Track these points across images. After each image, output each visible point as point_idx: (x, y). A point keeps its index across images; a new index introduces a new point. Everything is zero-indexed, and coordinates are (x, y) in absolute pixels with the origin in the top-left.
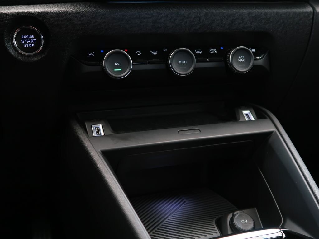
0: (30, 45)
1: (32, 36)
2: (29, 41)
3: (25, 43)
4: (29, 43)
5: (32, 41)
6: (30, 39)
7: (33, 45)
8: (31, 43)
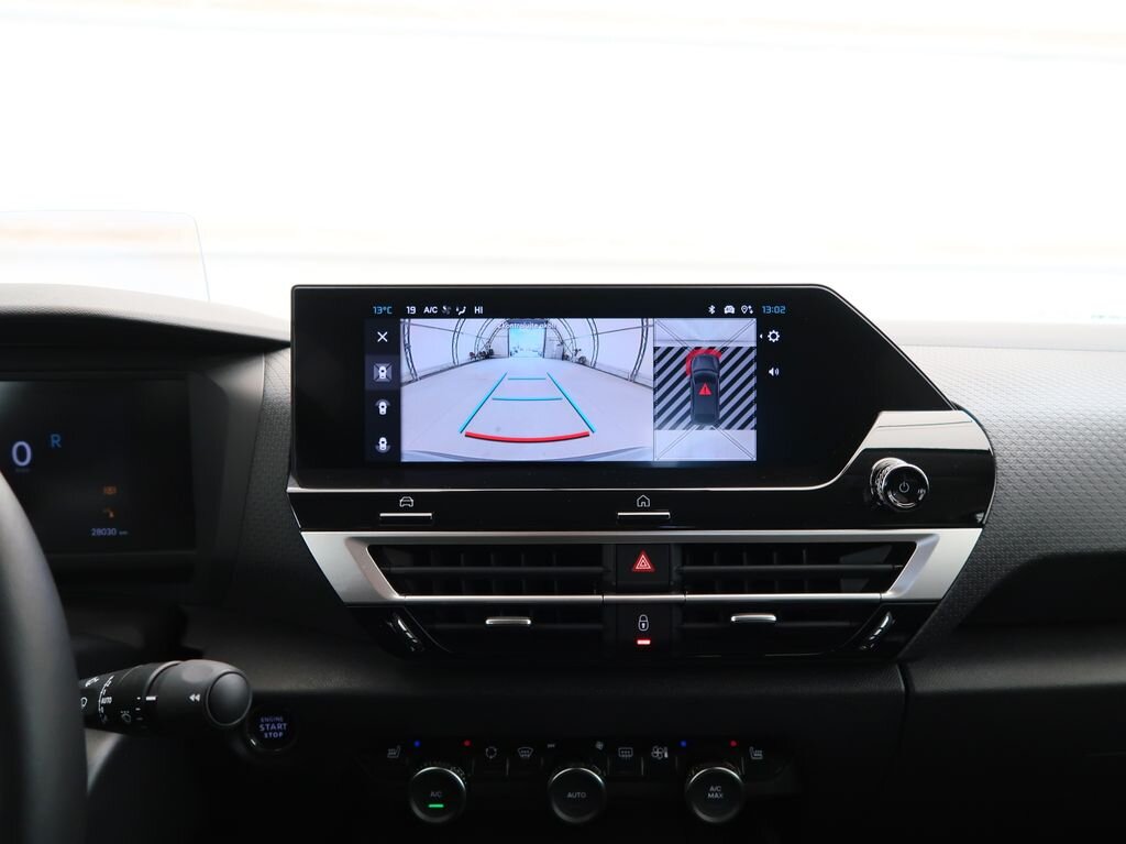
0: (275, 735)
1: (281, 719)
2: (273, 727)
3: (266, 731)
4: (273, 731)
5: (280, 726)
6: (276, 723)
7: (281, 734)
8: (278, 731)
